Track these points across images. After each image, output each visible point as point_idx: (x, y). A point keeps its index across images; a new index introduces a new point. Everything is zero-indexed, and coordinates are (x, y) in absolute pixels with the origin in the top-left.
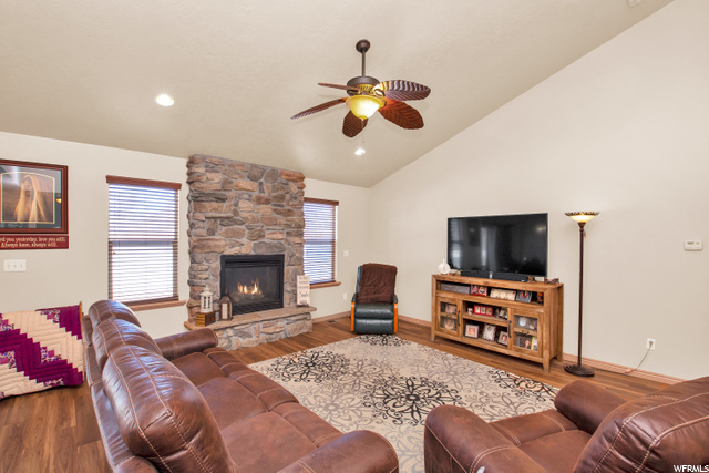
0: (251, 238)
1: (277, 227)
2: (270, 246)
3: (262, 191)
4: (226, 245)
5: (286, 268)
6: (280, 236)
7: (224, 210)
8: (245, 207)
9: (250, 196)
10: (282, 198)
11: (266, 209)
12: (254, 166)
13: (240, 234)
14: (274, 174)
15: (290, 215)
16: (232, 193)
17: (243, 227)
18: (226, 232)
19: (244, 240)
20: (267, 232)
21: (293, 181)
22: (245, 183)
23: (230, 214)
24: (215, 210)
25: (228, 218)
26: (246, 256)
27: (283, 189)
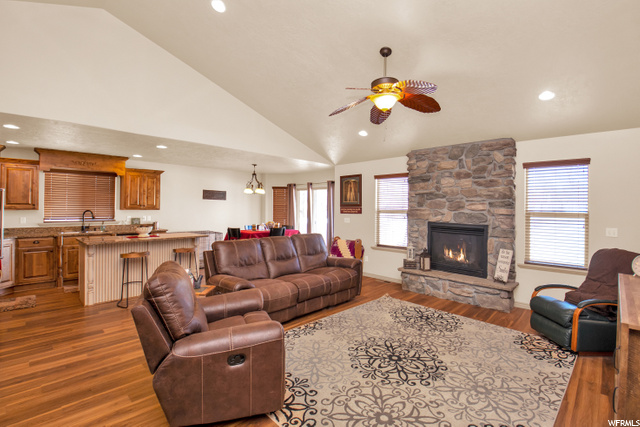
0: (451, 208)
1: (479, 199)
2: (470, 216)
3: (462, 167)
4: (429, 214)
5: (489, 239)
6: (481, 207)
7: (430, 187)
8: (447, 183)
9: (451, 173)
10: (483, 169)
11: (467, 183)
12: (453, 147)
13: (441, 206)
14: (473, 149)
15: (493, 186)
16: (436, 174)
17: (444, 200)
18: (430, 204)
19: (445, 211)
20: (467, 203)
21: (497, 149)
22: (447, 164)
23: (433, 190)
24: (422, 188)
25: (431, 194)
26: (448, 223)
27: (484, 160)
